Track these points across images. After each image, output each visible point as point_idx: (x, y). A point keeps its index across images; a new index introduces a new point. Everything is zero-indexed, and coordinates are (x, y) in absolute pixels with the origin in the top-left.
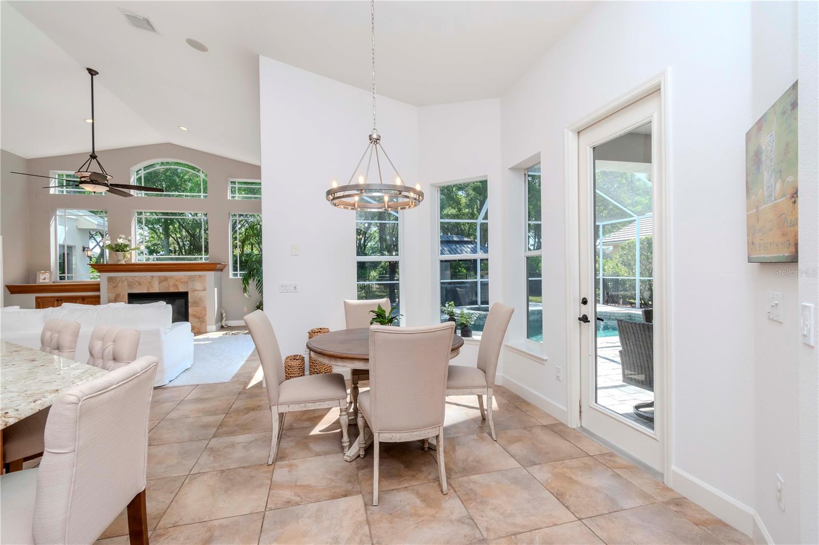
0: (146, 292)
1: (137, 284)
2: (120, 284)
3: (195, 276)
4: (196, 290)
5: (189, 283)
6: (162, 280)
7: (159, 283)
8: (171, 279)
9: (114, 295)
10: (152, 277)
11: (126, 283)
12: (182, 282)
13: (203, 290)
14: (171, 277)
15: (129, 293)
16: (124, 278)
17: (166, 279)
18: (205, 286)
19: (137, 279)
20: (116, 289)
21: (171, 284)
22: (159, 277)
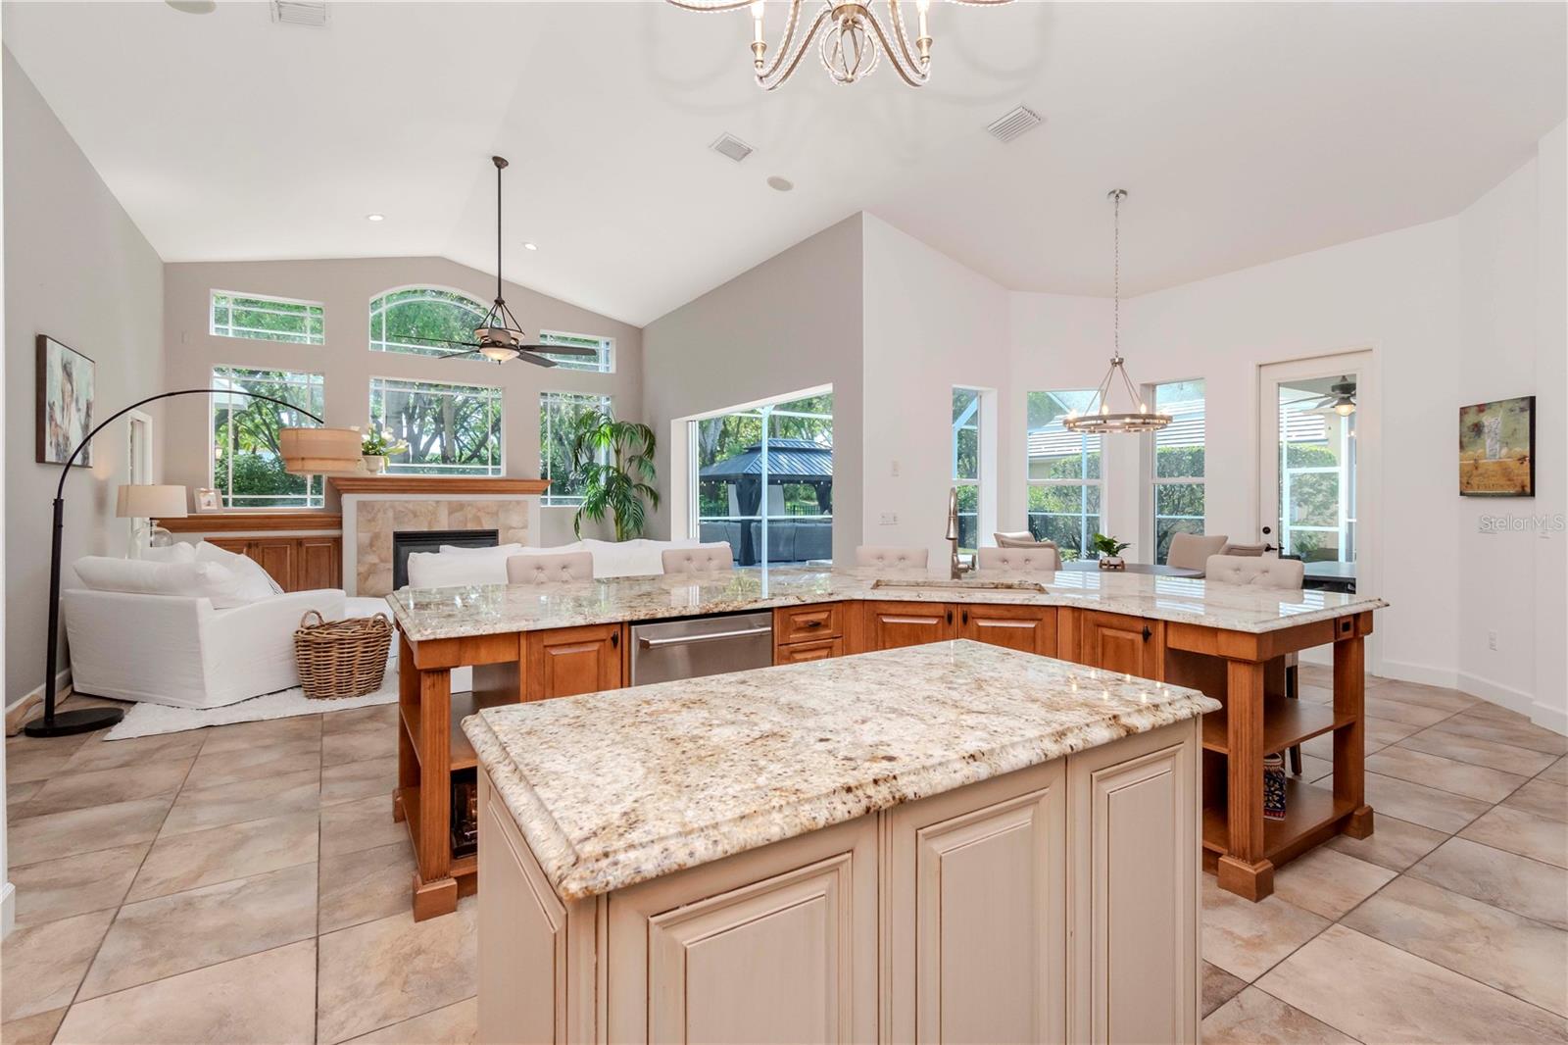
0: (425, 529)
1: (411, 516)
2: (380, 515)
3: (510, 502)
4: (511, 528)
5: (500, 514)
6: (454, 509)
7: (450, 514)
8: (470, 508)
9: (369, 535)
10: (438, 502)
11: (390, 514)
12: (488, 513)
13: (522, 528)
14: (470, 504)
15: (395, 533)
16: (387, 505)
17: (461, 506)
18: (527, 521)
19: (410, 506)
20: (373, 523)
21: (470, 516)
22: (449, 503)
